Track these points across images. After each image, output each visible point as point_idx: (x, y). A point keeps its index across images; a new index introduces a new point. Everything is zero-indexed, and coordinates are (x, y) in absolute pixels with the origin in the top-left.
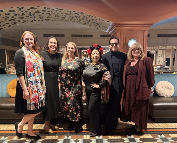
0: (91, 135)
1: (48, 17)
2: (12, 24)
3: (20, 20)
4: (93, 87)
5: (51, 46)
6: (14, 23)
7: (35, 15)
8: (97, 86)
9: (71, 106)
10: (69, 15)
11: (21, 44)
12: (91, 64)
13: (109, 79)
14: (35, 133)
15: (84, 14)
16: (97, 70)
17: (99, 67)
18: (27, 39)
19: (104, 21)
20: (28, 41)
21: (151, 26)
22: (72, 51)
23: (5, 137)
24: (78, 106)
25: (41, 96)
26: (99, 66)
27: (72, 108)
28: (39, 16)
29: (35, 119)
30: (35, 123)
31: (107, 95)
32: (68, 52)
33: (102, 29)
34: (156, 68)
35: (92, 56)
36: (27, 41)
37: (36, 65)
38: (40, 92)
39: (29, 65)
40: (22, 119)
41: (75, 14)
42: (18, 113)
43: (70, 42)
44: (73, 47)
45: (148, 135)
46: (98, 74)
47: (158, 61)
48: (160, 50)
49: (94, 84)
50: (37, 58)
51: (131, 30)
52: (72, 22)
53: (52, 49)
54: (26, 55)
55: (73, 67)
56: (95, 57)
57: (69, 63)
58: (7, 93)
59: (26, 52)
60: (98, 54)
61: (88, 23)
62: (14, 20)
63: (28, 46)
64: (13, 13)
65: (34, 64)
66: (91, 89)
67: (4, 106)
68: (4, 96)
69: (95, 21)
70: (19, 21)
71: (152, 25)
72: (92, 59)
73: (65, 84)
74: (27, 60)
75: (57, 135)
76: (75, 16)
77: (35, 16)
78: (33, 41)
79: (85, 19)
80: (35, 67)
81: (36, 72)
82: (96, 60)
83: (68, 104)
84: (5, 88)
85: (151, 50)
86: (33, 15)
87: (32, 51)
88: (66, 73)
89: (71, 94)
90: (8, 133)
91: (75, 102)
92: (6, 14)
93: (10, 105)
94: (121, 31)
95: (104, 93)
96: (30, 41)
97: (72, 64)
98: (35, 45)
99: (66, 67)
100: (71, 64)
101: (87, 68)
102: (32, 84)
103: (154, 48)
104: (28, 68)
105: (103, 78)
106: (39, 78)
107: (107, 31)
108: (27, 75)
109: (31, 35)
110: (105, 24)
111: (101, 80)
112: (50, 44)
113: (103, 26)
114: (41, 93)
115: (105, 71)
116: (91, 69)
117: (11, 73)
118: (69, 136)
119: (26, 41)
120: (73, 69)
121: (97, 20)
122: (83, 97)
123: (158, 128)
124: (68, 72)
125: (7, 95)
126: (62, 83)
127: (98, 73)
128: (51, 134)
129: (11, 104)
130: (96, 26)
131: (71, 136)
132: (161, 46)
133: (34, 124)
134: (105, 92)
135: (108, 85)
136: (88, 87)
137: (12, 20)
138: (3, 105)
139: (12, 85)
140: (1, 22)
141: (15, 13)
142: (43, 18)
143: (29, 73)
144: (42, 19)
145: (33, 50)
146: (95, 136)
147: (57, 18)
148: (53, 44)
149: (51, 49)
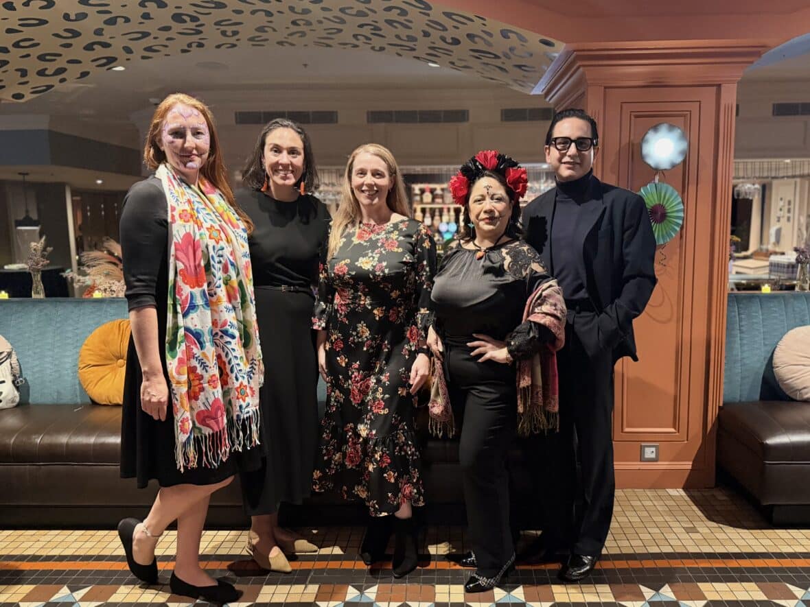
0: (468, 583)
1: (261, 29)
2: (98, 66)
3: (131, 45)
4: (481, 355)
5: (277, 164)
6: (105, 61)
7: (203, 19)
8: (500, 354)
9: (375, 445)
10: (361, 14)
11: (149, 153)
12: (470, 246)
13: (555, 321)
14: (210, 573)
15: (430, 8)
16: (497, 276)
17: (508, 260)
18: (179, 133)
19: (526, 41)
20: (184, 142)
21: (752, 62)
22: (376, 185)
23: (73, 590)
24: (409, 445)
25: (244, 401)
26: (506, 258)
27: (377, 456)
28: (217, 24)
29: (210, 507)
30: (210, 525)
31: (545, 397)
32: (356, 192)
33: (515, 81)
34: (767, 263)
35: (475, 208)
36: (179, 141)
37: (222, 256)
38: (240, 379)
39: (187, 255)
40: (151, 507)
41: (389, 9)
42: (135, 479)
43: (366, 143)
44: (382, 166)
45: (744, 584)
46: (503, 295)
47: (773, 231)
48: (783, 177)
49: (483, 343)
50: (223, 223)
51: (657, 84)
52: (373, 48)
53: (280, 182)
54: (173, 209)
55: (380, 261)
56: (485, 212)
57: (362, 242)
58: (80, 384)
59: (176, 195)
60: (500, 200)
61: (448, 52)
62: (106, 45)
63: (181, 168)
64: (99, 12)
65: (211, 249)
66: (471, 364)
67: (67, 444)
68: (67, 398)
69: (482, 42)
70: (128, 50)
71: (759, 54)
72: (471, 225)
73: (345, 340)
74: (179, 230)
75: (312, 582)
76: (386, 21)
77: (202, 25)
78: (204, 142)
79: (436, 34)
80: (217, 266)
81: (219, 287)
82: (491, 227)
83: (359, 436)
84: (68, 362)
85: (743, 178)
86: (194, 19)
87: (199, 187)
88: (349, 293)
89: (375, 391)
90: (85, 572)
91: (394, 428)
92: (66, 17)
93: (92, 440)
94: (605, 88)
95: (532, 385)
96: (191, 141)
97: (378, 247)
98: (214, 161)
99: (348, 261)
100: (373, 245)
101: (452, 268)
102: (201, 343)
103: (757, 170)
104: (180, 266)
105: (528, 316)
106: (233, 314)
107: (538, 90)
108: (175, 300)
109: (196, 112)
110: (531, 55)
111: (520, 322)
112: (270, 158)
113: (519, 67)
114: (241, 384)
115: (536, 279)
116: (468, 270)
117: (97, 295)
118: (366, 589)
119: (173, 142)
120: (383, 272)
121: (490, 35)
122: (435, 401)
123: (790, 550)
124: (361, 287)
125: (78, 393)
126: (333, 338)
127: (502, 288)
128: (282, 576)
129: (99, 436)
130: (487, 64)
131: (374, 589)
132: (788, 161)
133: (204, 529)
134: (539, 382)
135: (551, 347)
136: (457, 357)
137: (95, 47)
138: (64, 439)
139: (101, 350)
140: (48, 58)
141: (110, 12)
142: (235, 33)
143: (186, 290)
144: (233, 40)
145: (204, 184)
146: (491, 588)
147: (303, 34)
148: (284, 158)
149: (277, 179)
